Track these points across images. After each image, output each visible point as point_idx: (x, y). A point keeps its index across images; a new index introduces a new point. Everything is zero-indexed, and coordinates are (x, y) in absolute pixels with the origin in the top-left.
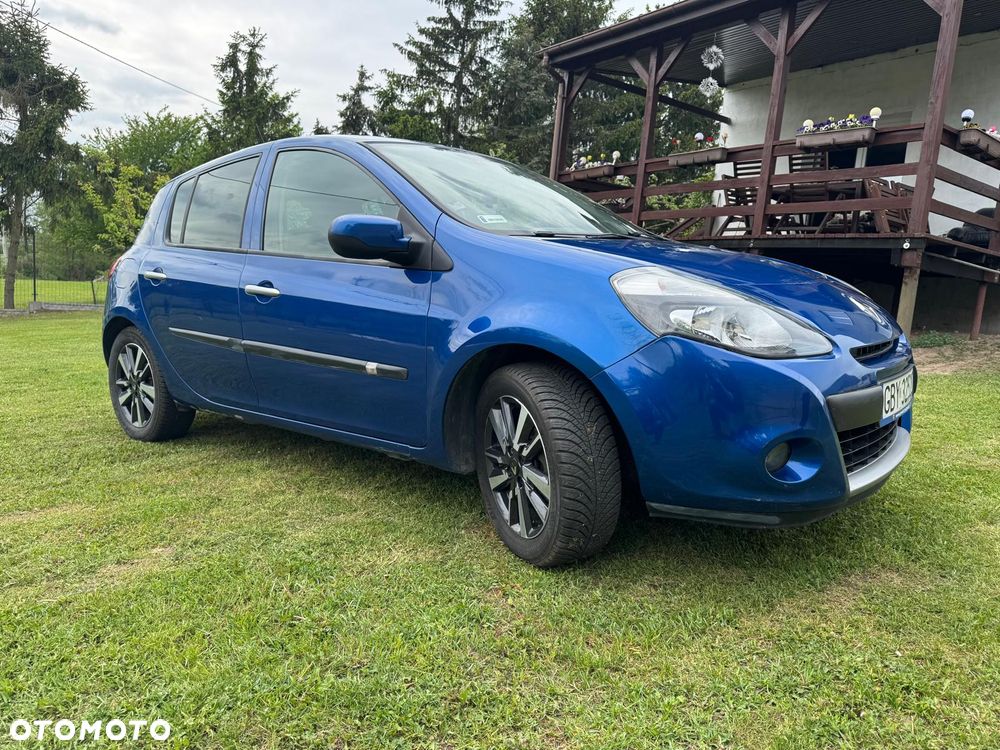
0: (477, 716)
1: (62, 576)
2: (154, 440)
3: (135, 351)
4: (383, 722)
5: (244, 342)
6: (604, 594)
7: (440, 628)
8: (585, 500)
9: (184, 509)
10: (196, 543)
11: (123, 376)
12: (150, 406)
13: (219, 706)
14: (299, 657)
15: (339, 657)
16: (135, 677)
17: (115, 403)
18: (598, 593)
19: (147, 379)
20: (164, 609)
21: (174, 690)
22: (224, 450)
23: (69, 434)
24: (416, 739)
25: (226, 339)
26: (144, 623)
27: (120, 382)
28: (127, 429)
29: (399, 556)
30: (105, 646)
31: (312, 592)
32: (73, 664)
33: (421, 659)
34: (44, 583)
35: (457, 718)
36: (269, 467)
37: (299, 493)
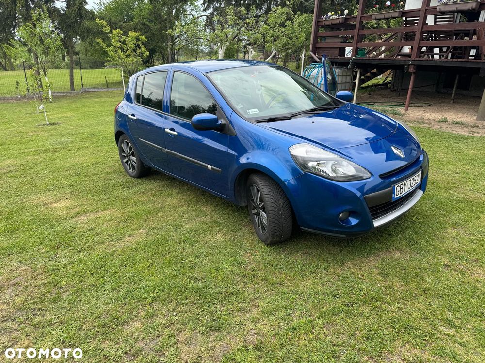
0: (233, 298)
1: (112, 241)
2: (137, 178)
3: (128, 144)
4: (205, 298)
5: (166, 150)
6: (285, 256)
7: (227, 266)
8: (278, 226)
9: (149, 212)
10: (153, 228)
11: (124, 152)
12: (135, 165)
13: (160, 290)
14: (184, 275)
15: (195, 275)
16: (137, 279)
17: (122, 162)
18: (283, 256)
19: (133, 155)
20: (143, 255)
21: (147, 284)
22: (163, 183)
23: (107, 174)
24: (214, 304)
25: (160, 147)
26: (138, 260)
27: (123, 154)
28: (127, 172)
29: (219, 237)
30: (127, 268)
31: (190, 250)
32: (119, 274)
33: (220, 278)
34: (107, 243)
35: (227, 298)
36: (179, 192)
37: (188, 207)
